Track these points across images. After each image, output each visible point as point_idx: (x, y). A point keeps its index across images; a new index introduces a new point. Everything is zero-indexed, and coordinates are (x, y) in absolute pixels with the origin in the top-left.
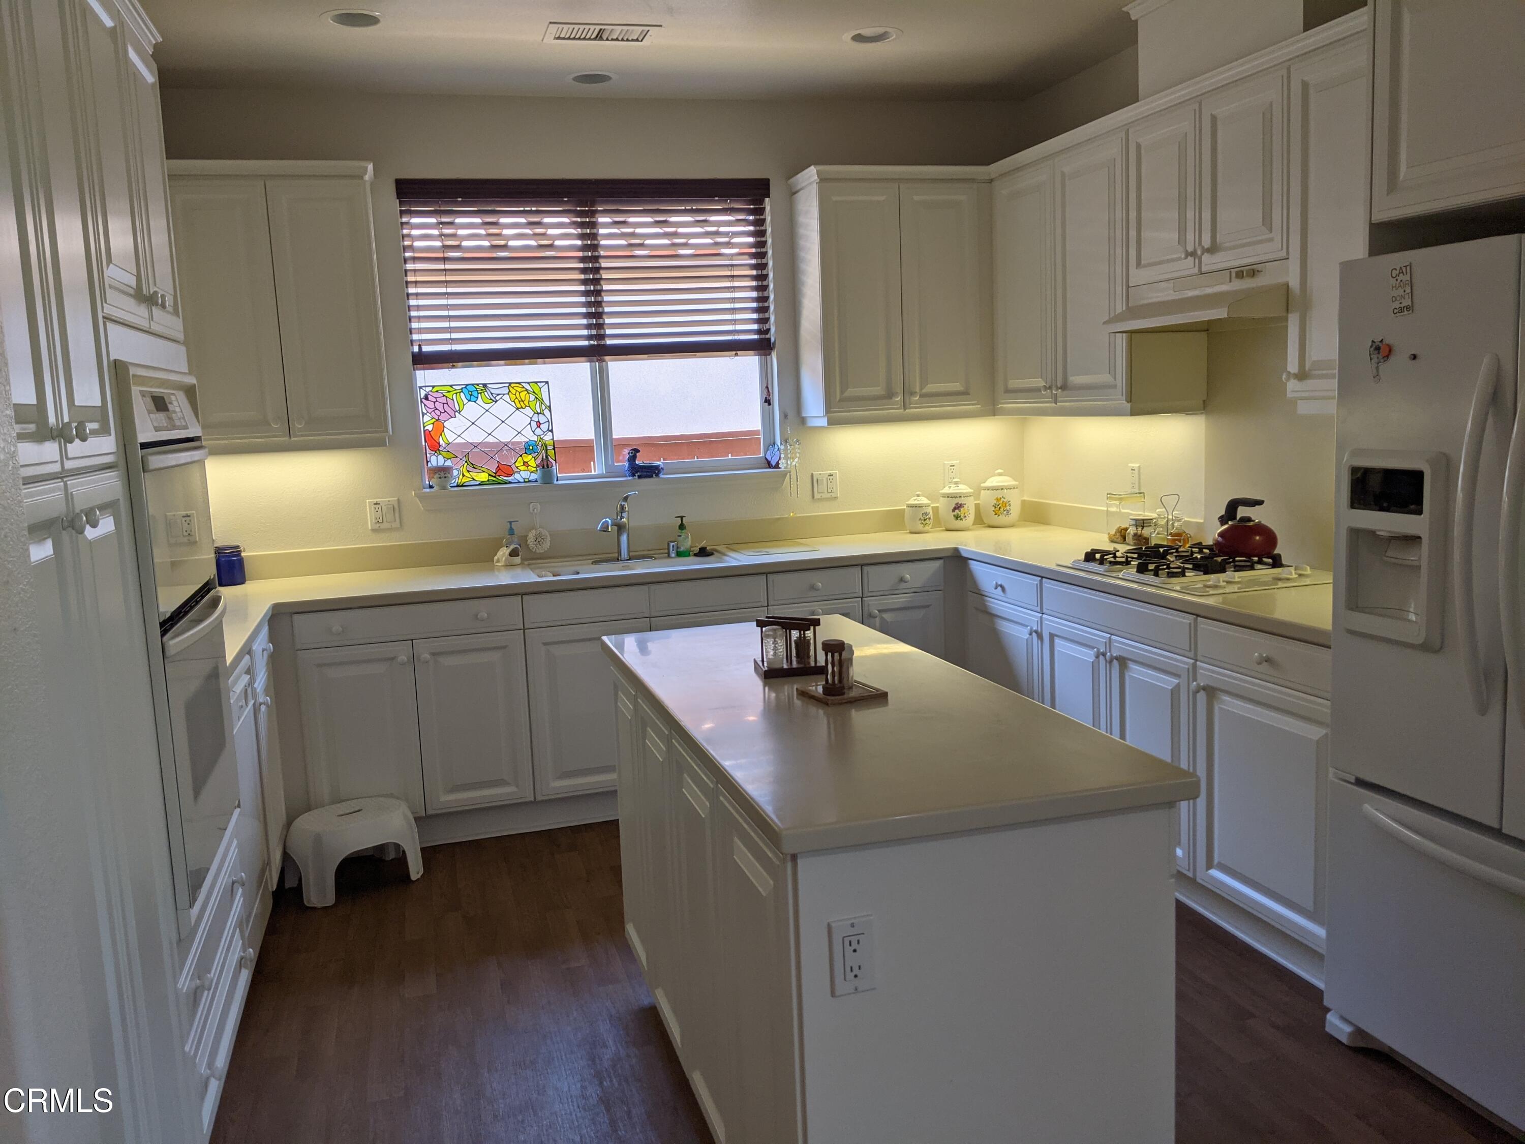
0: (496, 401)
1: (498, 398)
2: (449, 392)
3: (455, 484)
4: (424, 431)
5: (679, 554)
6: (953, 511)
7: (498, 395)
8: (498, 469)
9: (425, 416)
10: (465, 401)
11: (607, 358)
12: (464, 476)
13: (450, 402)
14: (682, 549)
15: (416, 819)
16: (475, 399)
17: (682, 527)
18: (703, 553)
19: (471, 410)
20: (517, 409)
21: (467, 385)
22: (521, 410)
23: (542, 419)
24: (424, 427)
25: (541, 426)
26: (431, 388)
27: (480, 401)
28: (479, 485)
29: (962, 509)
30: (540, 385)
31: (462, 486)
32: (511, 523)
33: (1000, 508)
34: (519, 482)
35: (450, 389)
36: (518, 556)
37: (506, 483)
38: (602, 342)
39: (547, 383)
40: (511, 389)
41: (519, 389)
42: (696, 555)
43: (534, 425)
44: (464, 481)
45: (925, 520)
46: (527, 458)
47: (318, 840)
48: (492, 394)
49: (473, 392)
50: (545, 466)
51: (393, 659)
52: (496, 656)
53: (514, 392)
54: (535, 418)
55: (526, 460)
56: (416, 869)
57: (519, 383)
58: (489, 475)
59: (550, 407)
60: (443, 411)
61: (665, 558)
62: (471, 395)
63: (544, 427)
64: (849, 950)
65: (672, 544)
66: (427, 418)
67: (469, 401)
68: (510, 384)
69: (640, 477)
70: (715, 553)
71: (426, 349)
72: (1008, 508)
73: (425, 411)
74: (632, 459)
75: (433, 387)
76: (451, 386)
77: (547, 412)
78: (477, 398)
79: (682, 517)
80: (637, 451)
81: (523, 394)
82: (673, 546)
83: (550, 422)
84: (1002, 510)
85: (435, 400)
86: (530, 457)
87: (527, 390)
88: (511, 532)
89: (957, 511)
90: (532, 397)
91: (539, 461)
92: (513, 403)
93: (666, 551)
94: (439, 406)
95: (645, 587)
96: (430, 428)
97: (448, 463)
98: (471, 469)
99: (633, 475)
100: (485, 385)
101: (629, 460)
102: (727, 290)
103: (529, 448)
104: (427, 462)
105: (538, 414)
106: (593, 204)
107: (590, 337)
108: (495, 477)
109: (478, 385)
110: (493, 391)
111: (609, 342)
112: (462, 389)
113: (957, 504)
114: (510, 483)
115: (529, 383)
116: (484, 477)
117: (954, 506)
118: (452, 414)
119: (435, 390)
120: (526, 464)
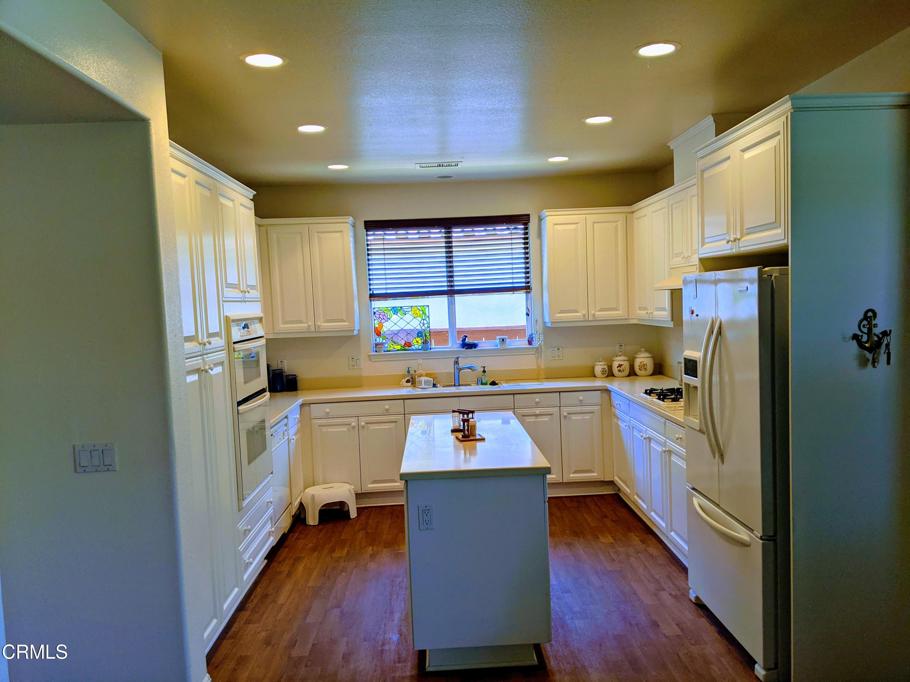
0: (406, 314)
1: (406, 313)
2: (386, 310)
3: (387, 350)
4: (375, 327)
5: (482, 384)
6: (618, 367)
7: (407, 311)
8: (405, 344)
9: (375, 321)
10: (392, 314)
11: (455, 295)
12: (390, 347)
13: (386, 315)
14: (484, 382)
15: (356, 494)
16: (396, 313)
17: (484, 371)
18: (493, 383)
19: (395, 318)
20: (415, 318)
21: (393, 307)
22: (416, 318)
23: (425, 322)
24: (375, 325)
25: (425, 325)
26: (378, 309)
27: (398, 314)
28: (397, 351)
29: (622, 367)
30: (425, 307)
31: (389, 351)
32: (408, 368)
33: (642, 367)
34: (414, 350)
35: (386, 309)
36: (410, 382)
37: (408, 350)
38: (453, 288)
39: (428, 306)
40: (412, 309)
41: (416, 309)
42: (490, 384)
43: (422, 325)
44: (390, 349)
45: (603, 372)
46: (418, 339)
47: (314, 497)
48: (404, 311)
49: (395, 310)
50: (425, 342)
51: (350, 424)
52: (392, 425)
53: (413, 310)
54: (422, 322)
55: (417, 340)
56: (353, 514)
57: (416, 306)
58: (401, 346)
59: (429, 316)
60: (383, 318)
61: (476, 385)
62: (395, 312)
63: (426, 326)
64: (425, 515)
65: (479, 379)
66: (376, 322)
67: (394, 314)
68: (412, 306)
69: (466, 348)
70: (499, 383)
71: (375, 292)
72: (646, 367)
73: (375, 319)
74: (464, 340)
75: (379, 308)
76: (387, 308)
77: (427, 319)
78: (398, 313)
79: (484, 367)
80: (466, 337)
81: (417, 311)
82: (479, 380)
83: (428, 323)
84: (643, 368)
85: (379, 314)
86: (419, 339)
87: (419, 309)
88: (409, 372)
89: (619, 368)
90: (421, 312)
91: (423, 341)
92: (413, 315)
93: (477, 382)
94: (381, 316)
95: (457, 398)
96: (377, 326)
97: (384, 341)
98: (393, 343)
99: (464, 347)
100: (401, 307)
101: (462, 341)
102: (510, 264)
103: (420, 334)
104: (375, 341)
105: (424, 320)
106: (450, 228)
107: (448, 286)
108: (403, 347)
109: (398, 307)
110: (404, 310)
111: (456, 288)
112: (391, 309)
113: (619, 364)
114: (410, 350)
115: (420, 306)
116: (399, 347)
117: (617, 365)
118: (386, 319)
119: (380, 309)
120: (417, 342)
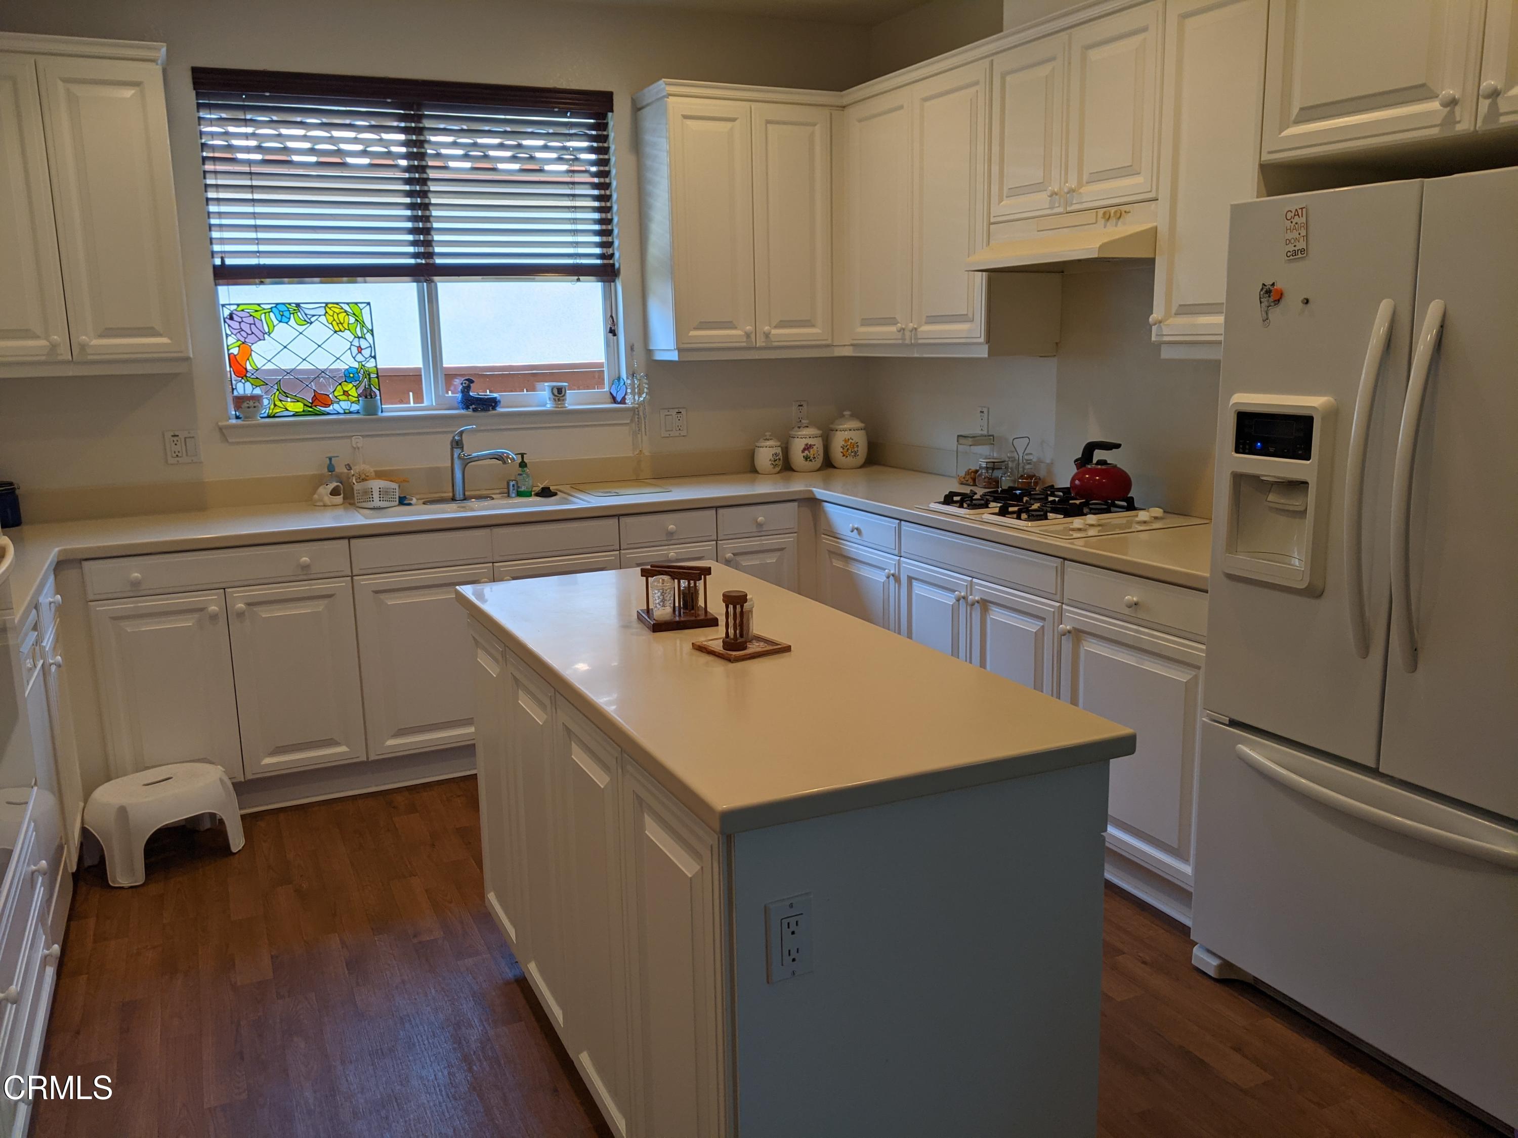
0: (311, 323)
1: (313, 319)
2: (256, 311)
3: (266, 415)
4: (229, 355)
5: (520, 494)
6: (803, 452)
7: (314, 316)
8: (315, 398)
9: (229, 338)
10: (276, 322)
11: (436, 278)
12: (275, 405)
13: (258, 323)
14: (523, 489)
15: (234, 784)
16: (287, 320)
17: (523, 465)
18: (546, 493)
19: (283, 332)
20: (336, 332)
21: (277, 304)
22: (340, 333)
23: (364, 344)
24: (228, 350)
25: (363, 352)
26: (235, 307)
27: (292, 322)
28: (294, 415)
29: (811, 450)
30: (361, 306)
31: (274, 417)
32: (330, 459)
33: (848, 449)
34: (338, 413)
35: (258, 308)
36: (340, 495)
37: (324, 414)
38: (431, 261)
39: (369, 304)
40: (328, 310)
41: (337, 311)
42: (537, 495)
43: (355, 350)
44: (275, 411)
45: (775, 461)
46: (348, 387)
47: (122, 812)
48: (306, 314)
49: (285, 312)
50: (368, 394)
51: (202, 610)
52: (319, 606)
53: (331, 313)
54: (356, 343)
55: (346, 389)
56: (237, 841)
57: (337, 304)
58: (305, 405)
59: (372, 330)
60: (250, 333)
61: (506, 497)
62: (282, 315)
63: (366, 353)
64: (787, 932)
65: (512, 483)
66: (231, 340)
67: (280, 321)
68: (327, 304)
69: (475, 410)
70: (558, 493)
71: (229, 261)
72: (856, 449)
73: (229, 332)
74: (466, 390)
75: (238, 305)
76: (259, 305)
77: (368, 336)
78: (289, 319)
79: (522, 455)
80: (471, 381)
81: (342, 316)
82: (513, 486)
83: (372, 347)
84: (850, 451)
85: (240, 320)
86: (351, 385)
87: (346, 311)
88: (331, 468)
89: (806, 452)
90: (352, 320)
91: (360, 391)
92: (330, 326)
93: (506, 490)
94: (245, 327)
95: (487, 530)
96: (235, 351)
97: (258, 391)
98: (283, 398)
99: (467, 408)
100: (298, 305)
101: (462, 392)
102: (567, 210)
103: (349, 376)
104: (233, 389)
105: (359, 338)
106: (420, 106)
107: (415, 255)
108: (311, 407)
109: (290, 304)
110: (307, 312)
111: (439, 261)
112: (271, 308)
113: (807, 445)
114: (328, 414)
115: (348, 304)
116: (299, 407)
117: (803, 447)
118: (260, 335)
119: (240, 308)
120: (346, 393)
